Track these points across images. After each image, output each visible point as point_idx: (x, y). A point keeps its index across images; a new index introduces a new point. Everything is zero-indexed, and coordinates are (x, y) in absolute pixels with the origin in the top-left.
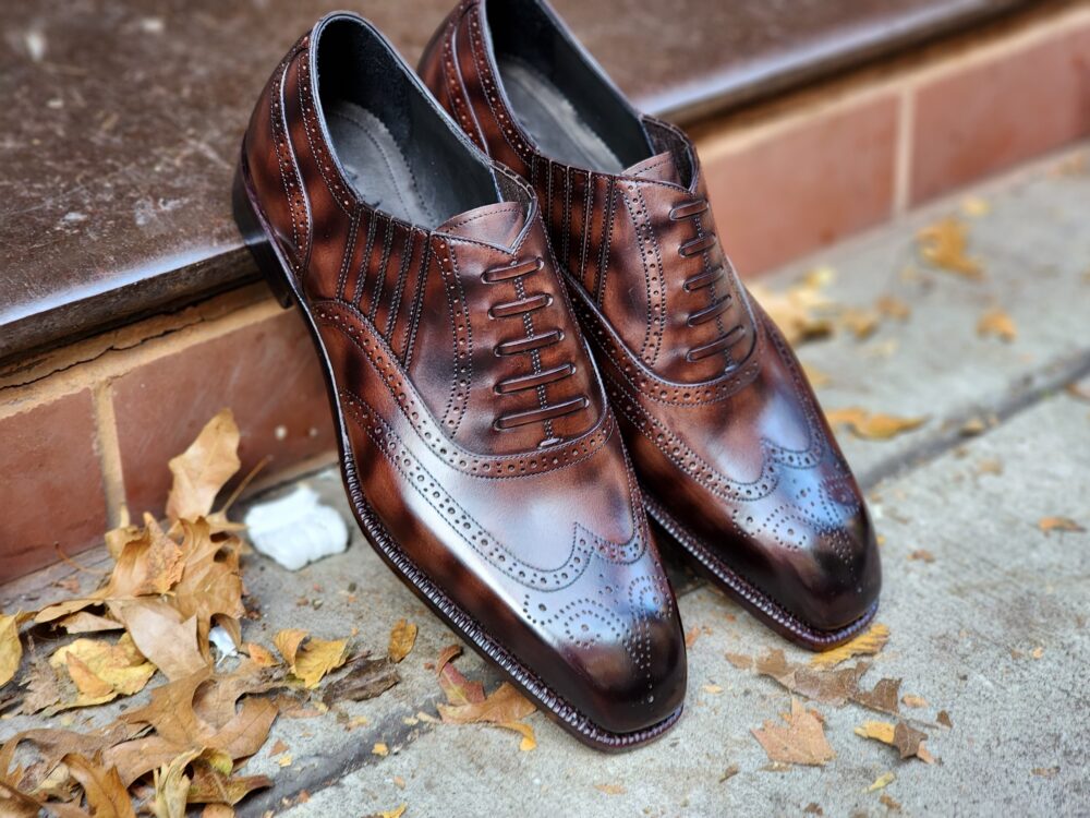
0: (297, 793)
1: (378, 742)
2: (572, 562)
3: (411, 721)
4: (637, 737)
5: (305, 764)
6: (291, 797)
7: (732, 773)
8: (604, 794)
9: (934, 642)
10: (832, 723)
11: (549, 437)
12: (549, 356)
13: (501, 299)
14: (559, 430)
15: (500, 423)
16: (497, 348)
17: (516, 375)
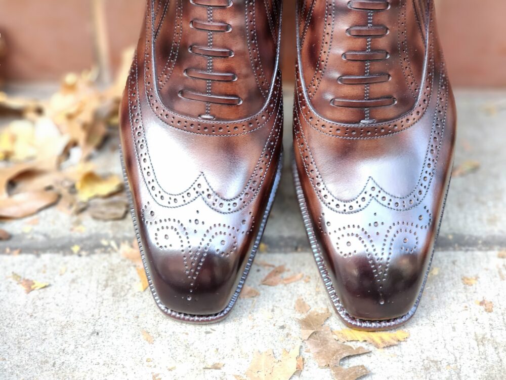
0: (16, 248)
1: (78, 245)
2: (185, 195)
3: (104, 242)
4: (182, 316)
5: (35, 236)
6: (13, 249)
7: (216, 367)
8: (142, 337)
9: (426, 362)
10: (304, 373)
11: (207, 113)
12: (219, 64)
13: (198, 16)
14: (214, 112)
15: (182, 93)
16: (191, 46)
17: (197, 68)
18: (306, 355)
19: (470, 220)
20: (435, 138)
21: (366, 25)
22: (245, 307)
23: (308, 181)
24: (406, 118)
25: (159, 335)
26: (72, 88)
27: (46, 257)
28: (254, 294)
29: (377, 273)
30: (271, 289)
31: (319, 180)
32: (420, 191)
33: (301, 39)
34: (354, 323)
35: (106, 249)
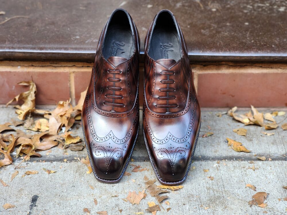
0: (44, 160)
1: (66, 159)
2: (105, 138)
3: (75, 158)
5: (50, 156)
6: (42, 160)
7: (116, 196)
8: (90, 187)
9: (189, 195)
10: (146, 198)
11: (113, 110)
12: (117, 93)
13: (110, 77)
14: (115, 110)
15: (104, 103)
16: (108, 87)
17: (110, 94)
18: (147, 193)
19: (208, 151)
20: (192, 119)
21: (167, 80)
22: (126, 178)
23: (148, 134)
24: (182, 112)
25: (96, 187)
26: (62, 105)
27: (55, 163)
28: (129, 175)
29: (171, 164)
30: (135, 173)
31: (151, 133)
32: (187, 137)
33: (146, 85)
34: (164, 183)
35: (76, 161)
